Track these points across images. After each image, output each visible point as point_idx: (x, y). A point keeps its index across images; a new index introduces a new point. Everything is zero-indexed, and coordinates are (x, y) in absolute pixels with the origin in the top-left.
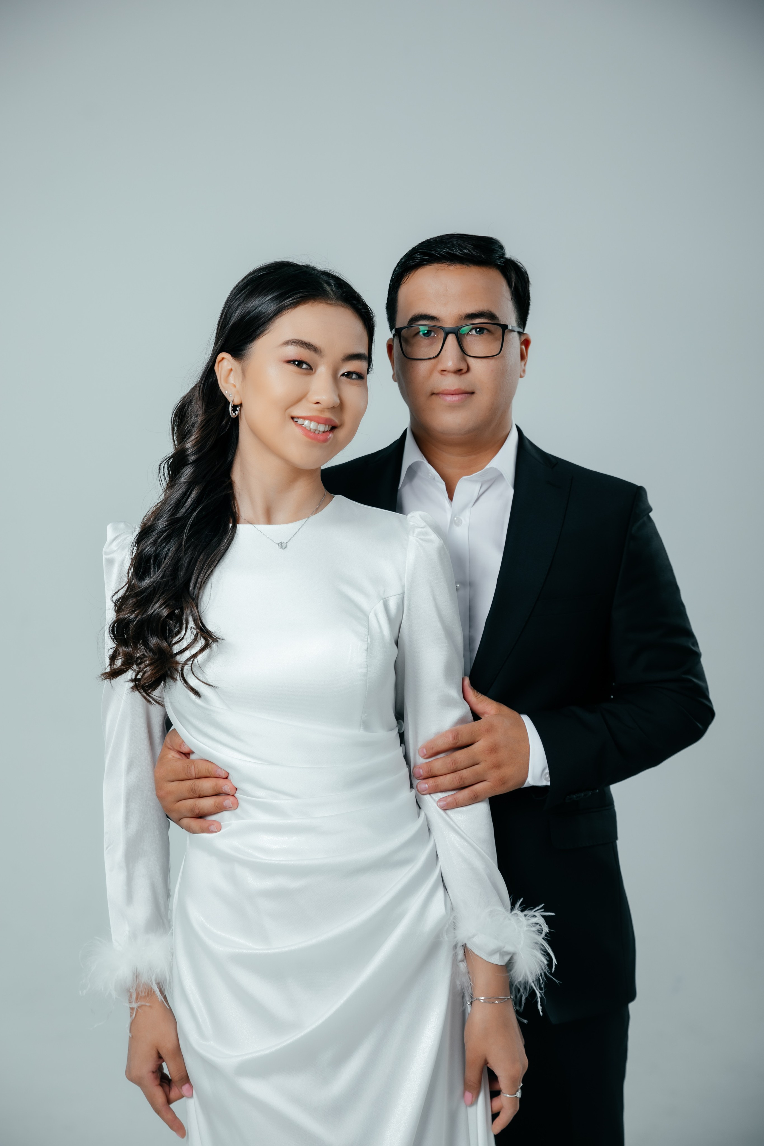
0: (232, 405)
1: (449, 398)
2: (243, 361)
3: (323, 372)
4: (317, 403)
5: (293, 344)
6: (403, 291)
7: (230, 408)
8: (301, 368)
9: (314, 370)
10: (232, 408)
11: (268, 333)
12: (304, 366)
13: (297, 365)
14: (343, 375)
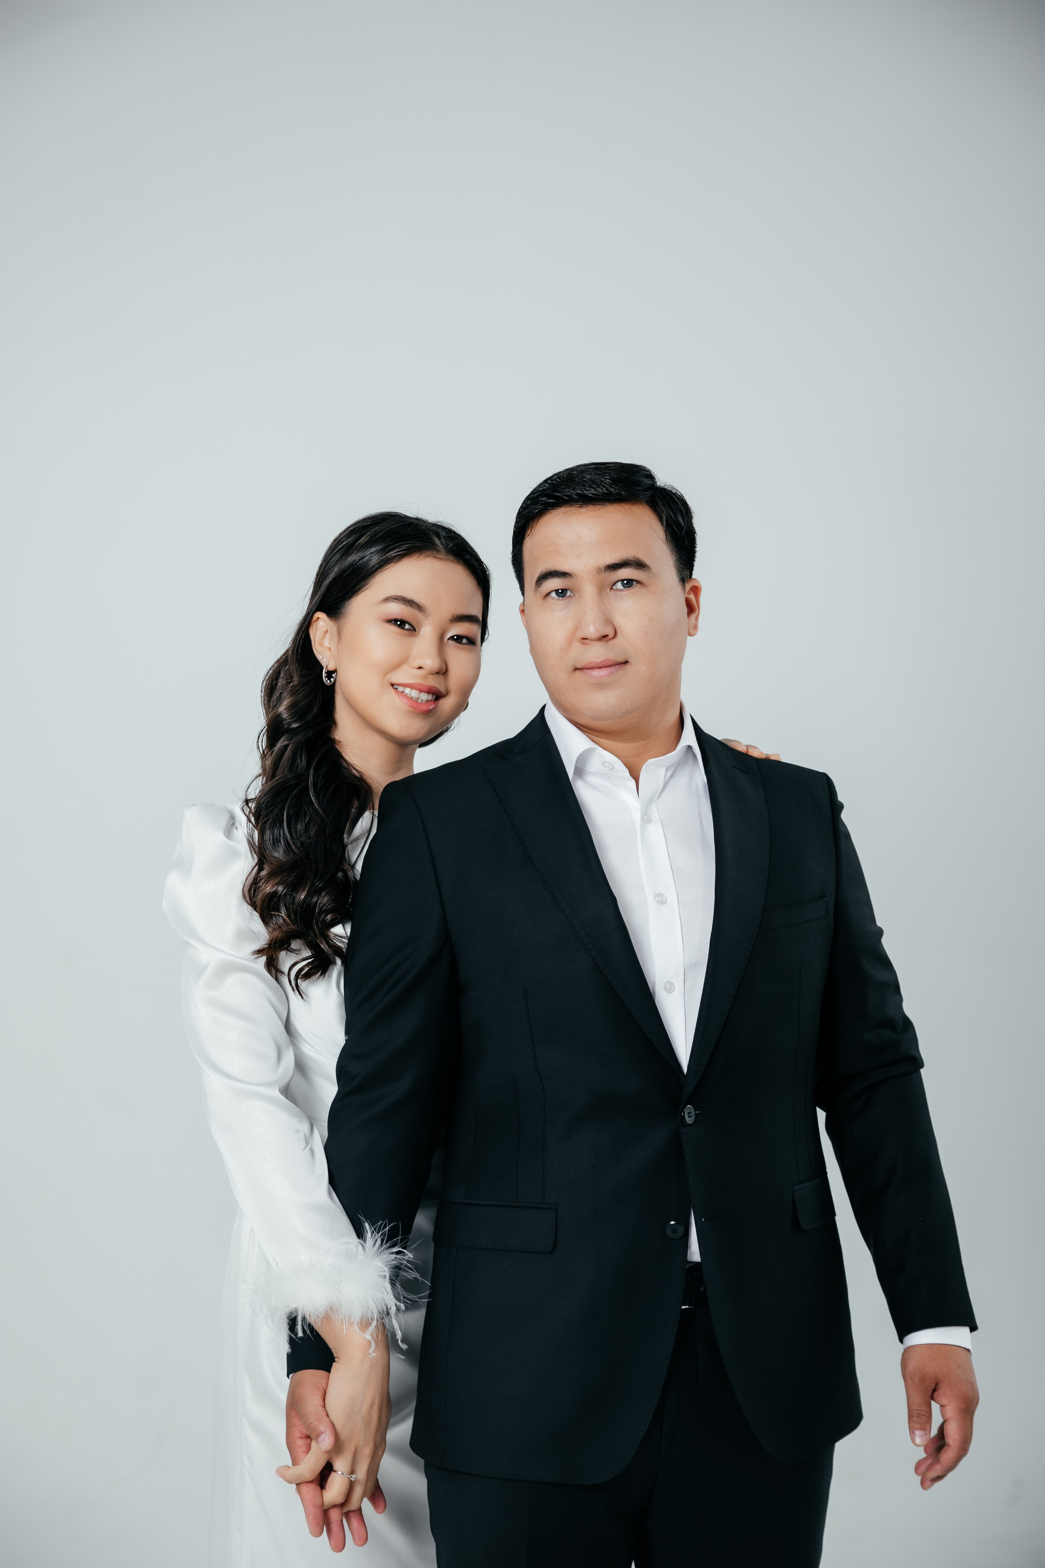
0: (326, 671)
2: (339, 620)
3: (428, 632)
4: (420, 668)
5: (394, 600)
6: (529, 544)
7: (324, 675)
8: (403, 628)
9: (417, 631)
10: (326, 675)
11: (367, 589)
12: (407, 626)
13: (399, 626)
14: (452, 638)
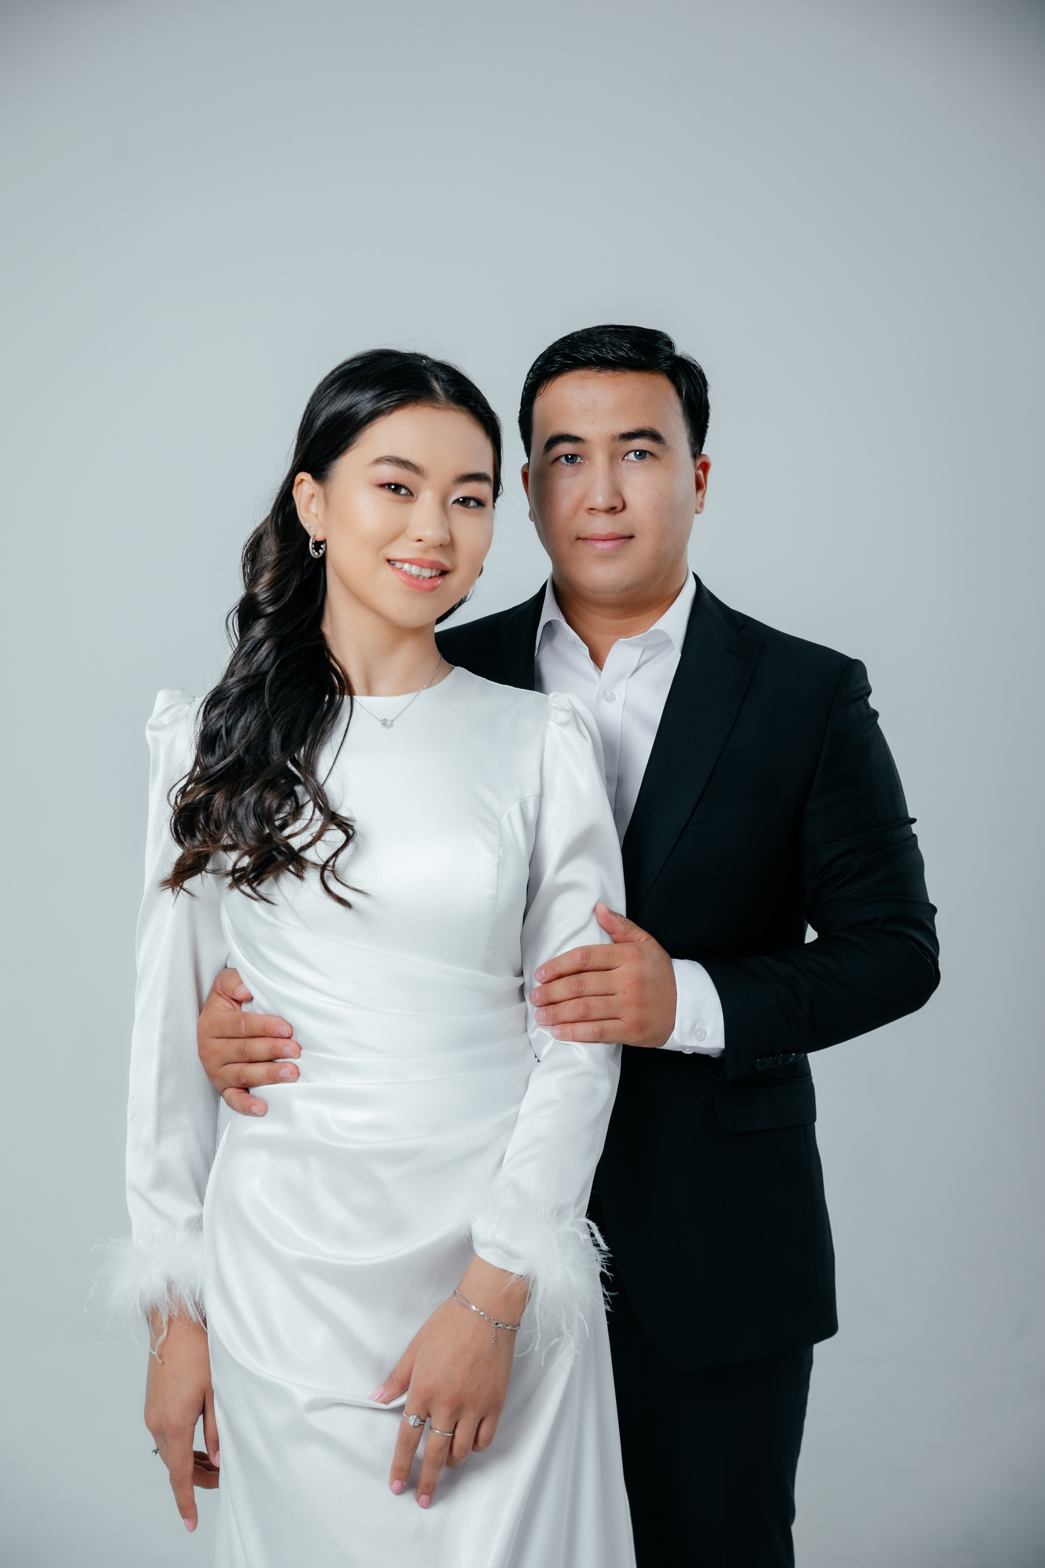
1: (600, 545)
2: (325, 484)
4: (420, 540)
5: (387, 462)
6: (540, 405)
9: (415, 497)
11: (354, 448)
13: (394, 490)
14: (456, 502)
